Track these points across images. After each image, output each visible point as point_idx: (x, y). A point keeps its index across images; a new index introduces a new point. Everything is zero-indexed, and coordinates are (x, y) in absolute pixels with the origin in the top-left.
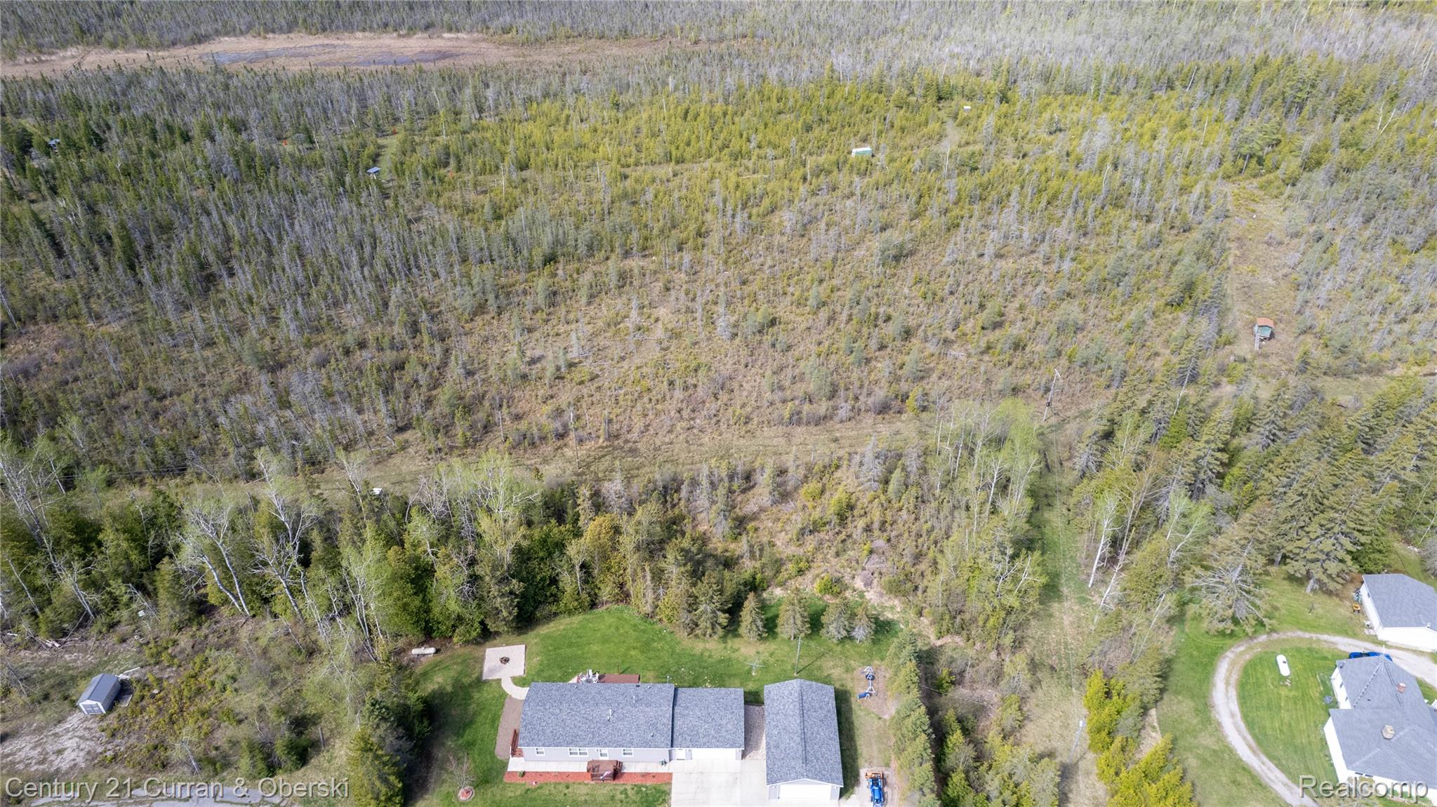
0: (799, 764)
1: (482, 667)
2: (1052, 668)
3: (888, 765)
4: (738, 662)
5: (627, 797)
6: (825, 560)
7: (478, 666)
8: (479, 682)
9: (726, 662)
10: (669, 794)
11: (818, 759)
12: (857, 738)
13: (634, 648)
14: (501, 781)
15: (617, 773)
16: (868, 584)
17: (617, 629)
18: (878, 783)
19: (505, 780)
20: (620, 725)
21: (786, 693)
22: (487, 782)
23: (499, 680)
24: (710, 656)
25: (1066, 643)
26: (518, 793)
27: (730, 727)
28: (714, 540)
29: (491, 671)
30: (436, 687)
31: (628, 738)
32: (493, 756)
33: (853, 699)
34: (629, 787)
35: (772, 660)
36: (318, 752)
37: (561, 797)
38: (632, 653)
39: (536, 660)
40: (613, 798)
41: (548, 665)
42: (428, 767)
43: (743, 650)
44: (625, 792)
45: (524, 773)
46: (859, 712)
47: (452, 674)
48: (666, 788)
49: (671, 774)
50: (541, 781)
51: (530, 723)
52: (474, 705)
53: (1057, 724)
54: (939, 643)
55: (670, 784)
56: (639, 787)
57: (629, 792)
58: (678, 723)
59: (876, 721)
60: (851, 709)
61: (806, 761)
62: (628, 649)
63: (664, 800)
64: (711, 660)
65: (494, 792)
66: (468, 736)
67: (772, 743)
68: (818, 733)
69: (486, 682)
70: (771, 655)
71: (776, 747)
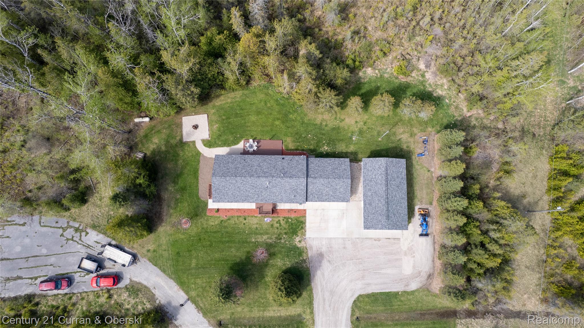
0: (384, 219)
1: (181, 131)
2: (534, 135)
3: (431, 204)
4: (344, 130)
5: (280, 225)
6: (401, 45)
7: (179, 130)
8: (182, 144)
9: (336, 129)
10: (305, 223)
11: (394, 215)
12: (414, 185)
13: (278, 119)
14: (205, 215)
15: (274, 210)
16: (428, 66)
17: (266, 104)
18: (425, 216)
19: (208, 214)
20: (274, 190)
21: (377, 166)
22: (197, 215)
23: (194, 142)
24: (326, 125)
25: (545, 116)
26: (216, 223)
27: (342, 190)
29: (188, 135)
30: (155, 146)
31: (280, 198)
32: (199, 198)
33: (413, 157)
34: (281, 219)
35: (365, 128)
36: (93, 194)
37: (241, 226)
38: (277, 123)
39: (216, 126)
40: (272, 225)
41: (224, 131)
42: (161, 205)
43: (347, 120)
44: (278, 222)
45: (218, 210)
46: (417, 167)
47: (164, 136)
48: (302, 219)
49: (305, 210)
50: (229, 214)
51: (218, 189)
52: (181, 161)
53: (531, 175)
54: (469, 114)
55: (305, 217)
56: (288, 218)
57: (282, 222)
58: (310, 188)
59: (426, 172)
60: (412, 163)
61: (388, 217)
62: (274, 120)
63: (302, 228)
64: (326, 128)
65: (201, 221)
66: (181, 184)
67: (367, 201)
68: (395, 196)
69: (186, 143)
70: (365, 123)
71: (370, 204)
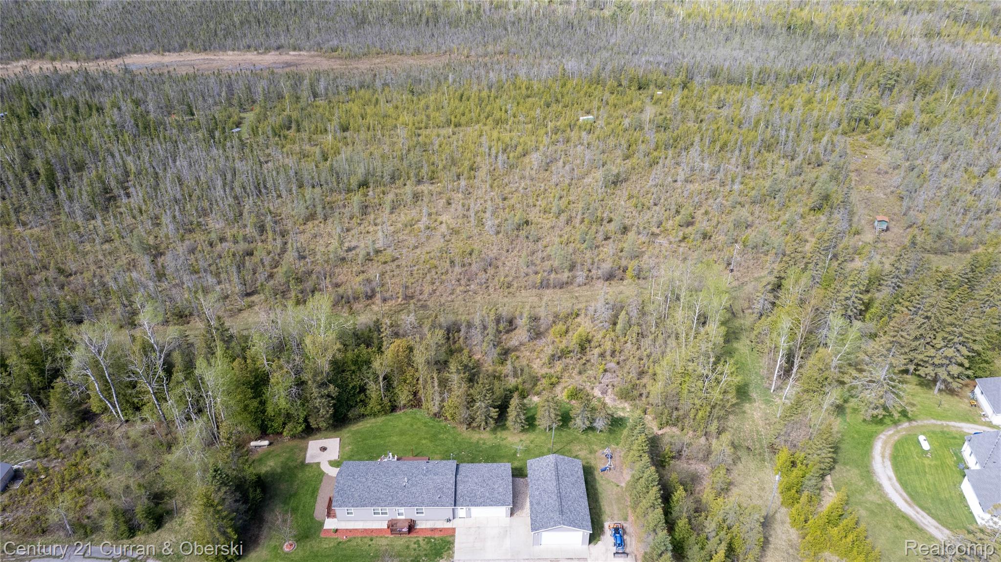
0: (556, 516)
1: (305, 454)
2: (748, 448)
3: (626, 520)
4: (506, 447)
5: (419, 546)
6: (570, 377)
7: (302, 454)
8: (303, 465)
9: (498, 447)
10: (453, 543)
11: (571, 512)
12: (600, 500)
13: (425, 438)
14: (318, 536)
15: (411, 527)
16: (604, 392)
17: (412, 425)
18: (619, 532)
19: (322, 536)
20: (413, 490)
21: (545, 464)
22: (307, 537)
23: (319, 463)
24: (484, 444)
25: (757, 431)
26: (332, 545)
27: (501, 490)
28: (486, 365)
29: (312, 457)
30: (269, 469)
31: (420, 499)
32: (312, 518)
33: (596, 473)
34: (421, 539)
35: (532, 446)
36: (172, 518)
37: (366, 547)
38: (424, 442)
39: (348, 448)
40: (408, 547)
41: (357, 452)
42: (260, 528)
43: (509, 439)
44: (417, 542)
45: (337, 530)
46: (601, 482)
47: (282, 459)
48: (450, 539)
49: (454, 529)
50: (351, 536)
51: (342, 490)
52: (298, 482)
53: (755, 488)
54: (660, 432)
55: (453, 536)
56: (429, 539)
57: (421, 543)
58: (460, 488)
59: (615, 488)
60: (595, 479)
61: (562, 512)
62: (420, 439)
63: (449, 549)
64: (484, 446)
65: (313, 545)
66: (293, 503)
67: (534, 501)
68: (571, 493)
69: (309, 465)
70: (532, 442)
71: (538, 504)
